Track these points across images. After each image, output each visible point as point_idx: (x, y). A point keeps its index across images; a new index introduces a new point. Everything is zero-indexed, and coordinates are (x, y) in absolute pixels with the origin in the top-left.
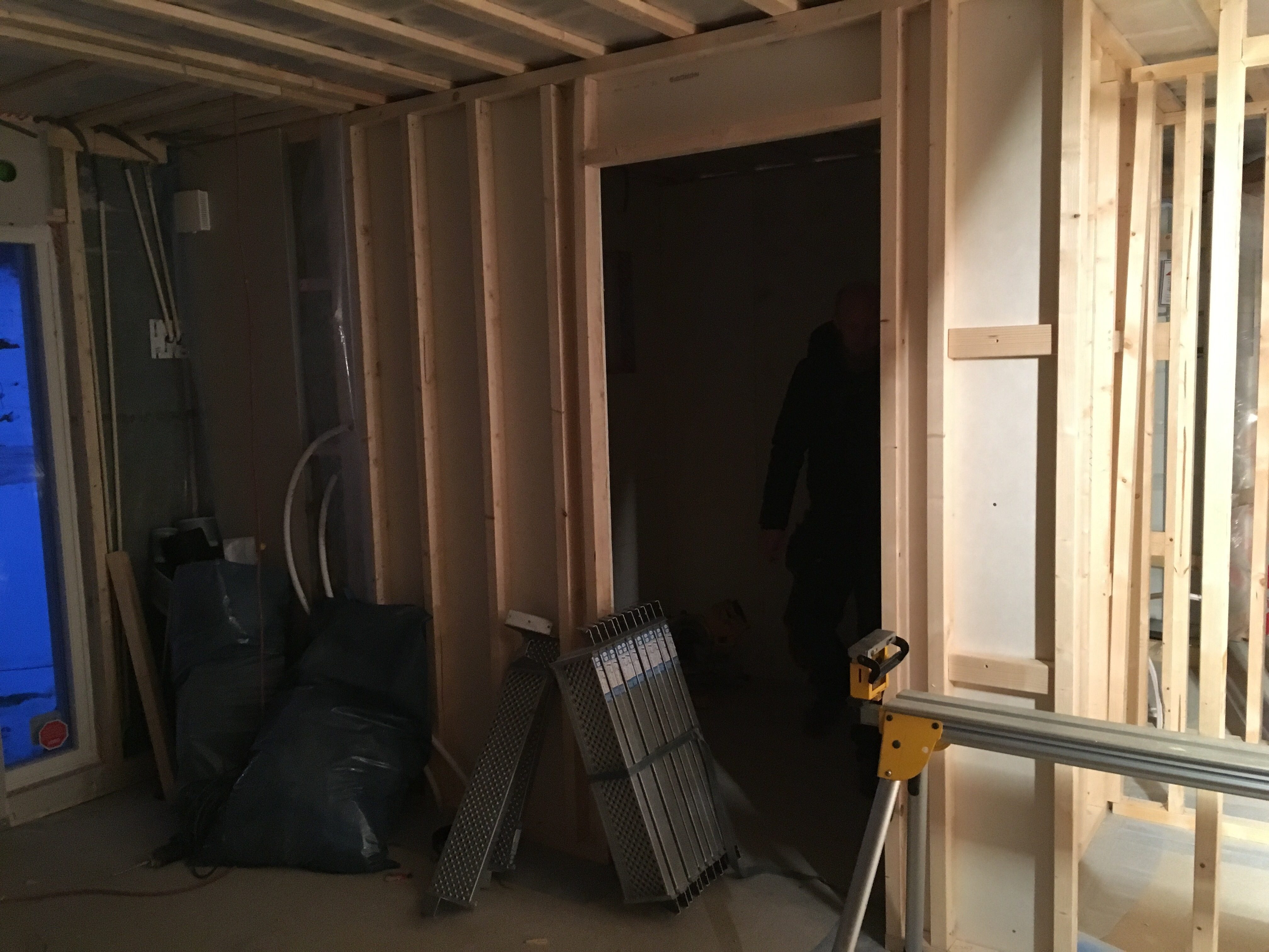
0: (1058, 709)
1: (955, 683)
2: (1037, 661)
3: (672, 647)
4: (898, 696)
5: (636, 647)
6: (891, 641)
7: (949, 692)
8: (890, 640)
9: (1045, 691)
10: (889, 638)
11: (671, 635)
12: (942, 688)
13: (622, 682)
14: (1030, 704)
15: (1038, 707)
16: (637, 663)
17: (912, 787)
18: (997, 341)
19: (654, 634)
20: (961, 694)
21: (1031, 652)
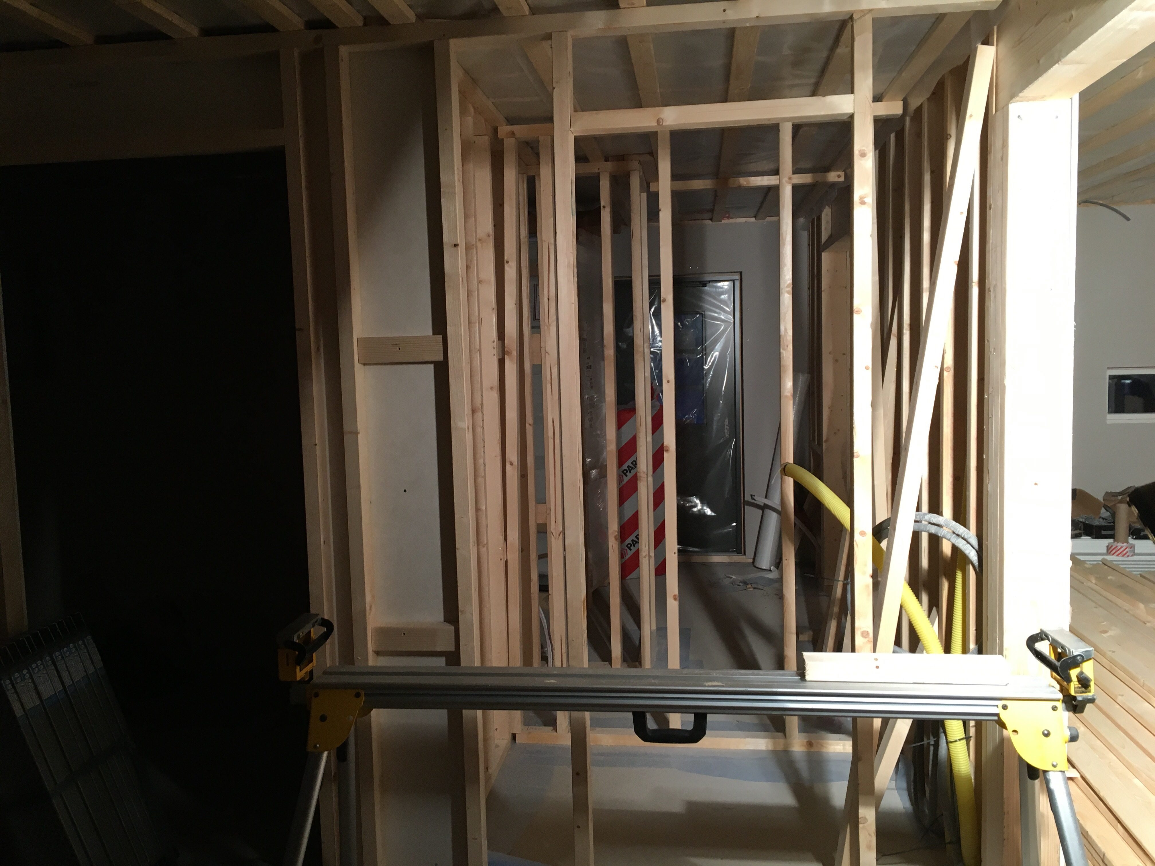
0: (463, 663)
1: (377, 653)
2: (445, 623)
3: (97, 658)
4: (325, 673)
5: (54, 663)
6: (316, 624)
7: (373, 661)
8: (316, 622)
9: (452, 649)
10: (314, 620)
11: (95, 646)
12: (367, 660)
13: (38, 702)
14: (441, 662)
15: (448, 663)
16: (57, 679)
17: (341, 754)
18: (399, 349)
19: (75, 647)
20: (383, 662)
21: (440, 616)
